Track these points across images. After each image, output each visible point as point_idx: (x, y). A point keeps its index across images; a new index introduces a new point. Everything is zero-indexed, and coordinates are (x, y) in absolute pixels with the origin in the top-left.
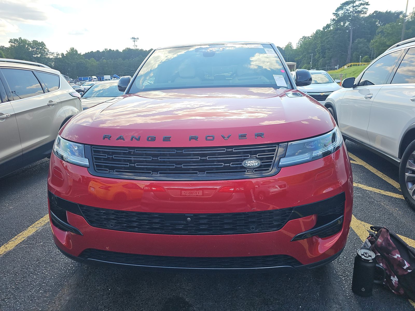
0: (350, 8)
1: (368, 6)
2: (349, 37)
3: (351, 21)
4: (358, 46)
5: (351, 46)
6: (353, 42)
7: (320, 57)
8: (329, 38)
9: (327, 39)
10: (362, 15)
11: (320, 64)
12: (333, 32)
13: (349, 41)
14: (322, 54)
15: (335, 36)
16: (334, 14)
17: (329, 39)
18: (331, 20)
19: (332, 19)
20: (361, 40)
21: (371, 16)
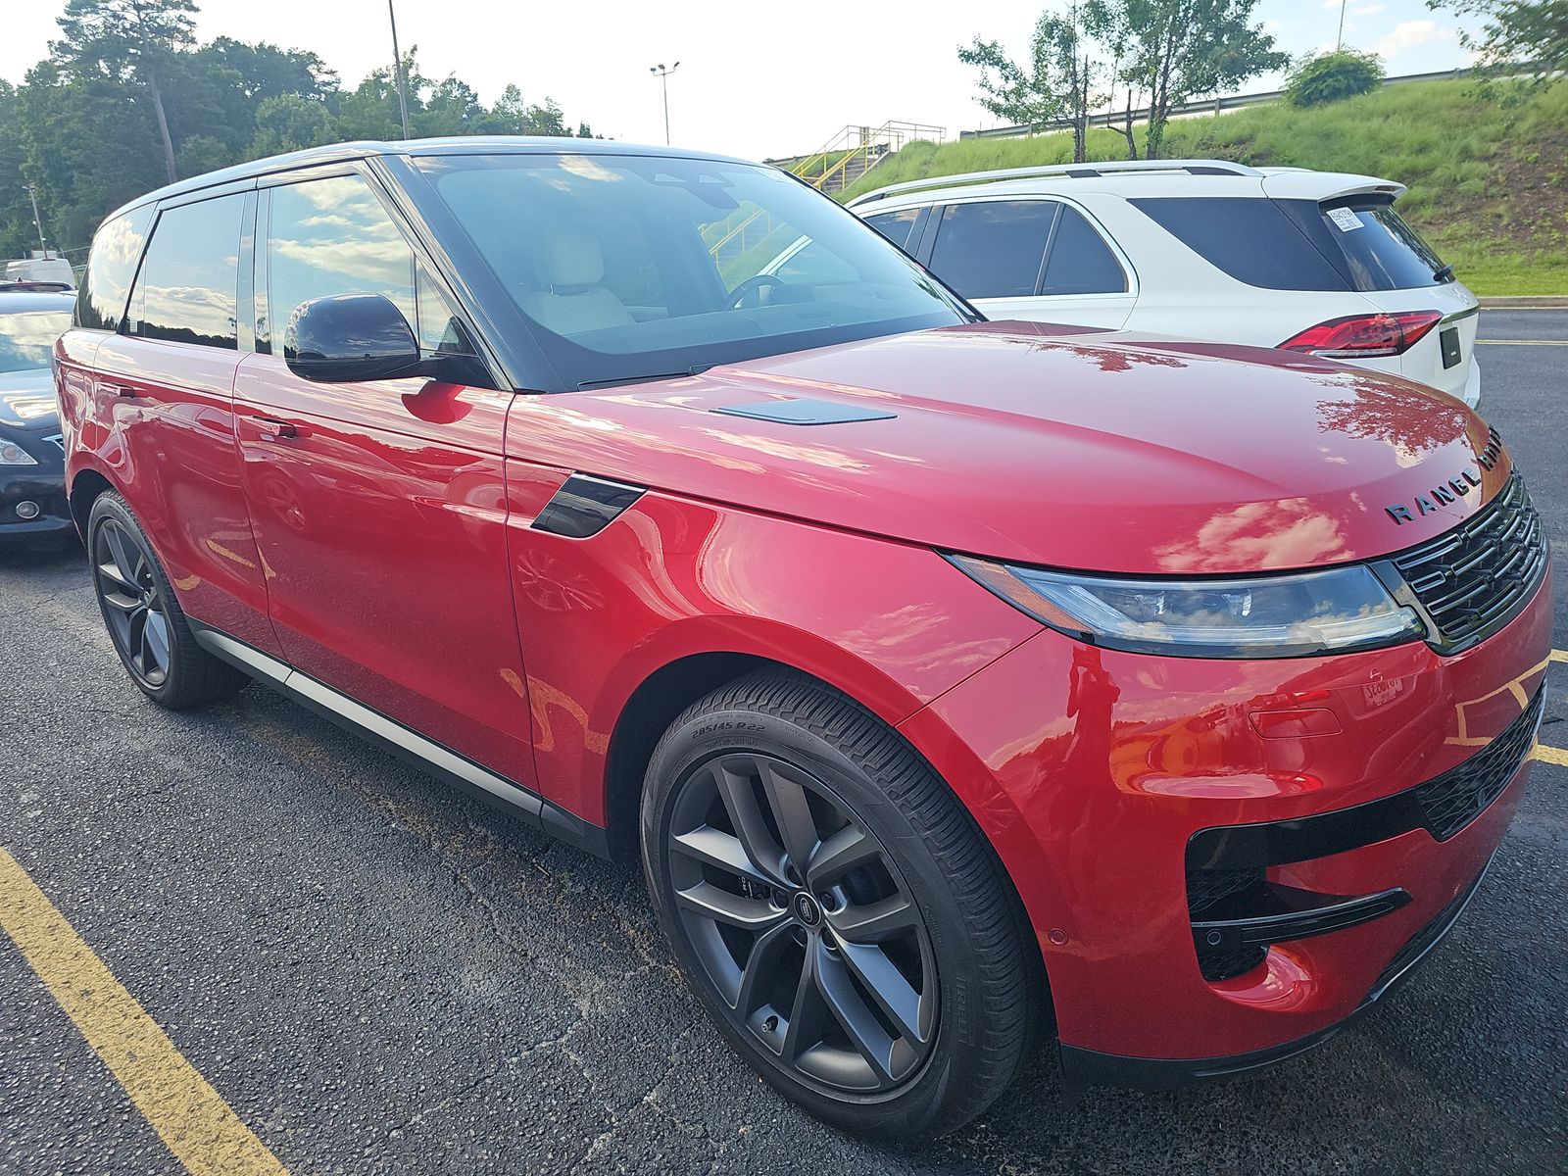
0: (124, 9)
1: (192, 12)
2: (157, 128)
3: (143, 64)
4: (202, 164)
5: (172, 160)
6: (176, 150)
7: (49, 199)
8: (68, 120)
9: (60, 123)
10: (177, 47)
11: (63, 229)
12: (80, 97)
13: (161, 141)
14: (55, 186)
15: (93, 118)
16: (61, 22)
17: (73, 125)
18: (52, 49)
19: (56, 42)
20: (205, 141)
21: (209, 54)
